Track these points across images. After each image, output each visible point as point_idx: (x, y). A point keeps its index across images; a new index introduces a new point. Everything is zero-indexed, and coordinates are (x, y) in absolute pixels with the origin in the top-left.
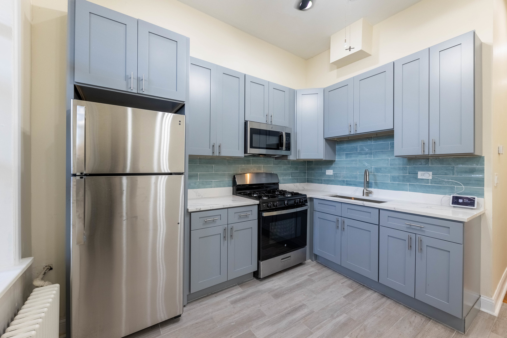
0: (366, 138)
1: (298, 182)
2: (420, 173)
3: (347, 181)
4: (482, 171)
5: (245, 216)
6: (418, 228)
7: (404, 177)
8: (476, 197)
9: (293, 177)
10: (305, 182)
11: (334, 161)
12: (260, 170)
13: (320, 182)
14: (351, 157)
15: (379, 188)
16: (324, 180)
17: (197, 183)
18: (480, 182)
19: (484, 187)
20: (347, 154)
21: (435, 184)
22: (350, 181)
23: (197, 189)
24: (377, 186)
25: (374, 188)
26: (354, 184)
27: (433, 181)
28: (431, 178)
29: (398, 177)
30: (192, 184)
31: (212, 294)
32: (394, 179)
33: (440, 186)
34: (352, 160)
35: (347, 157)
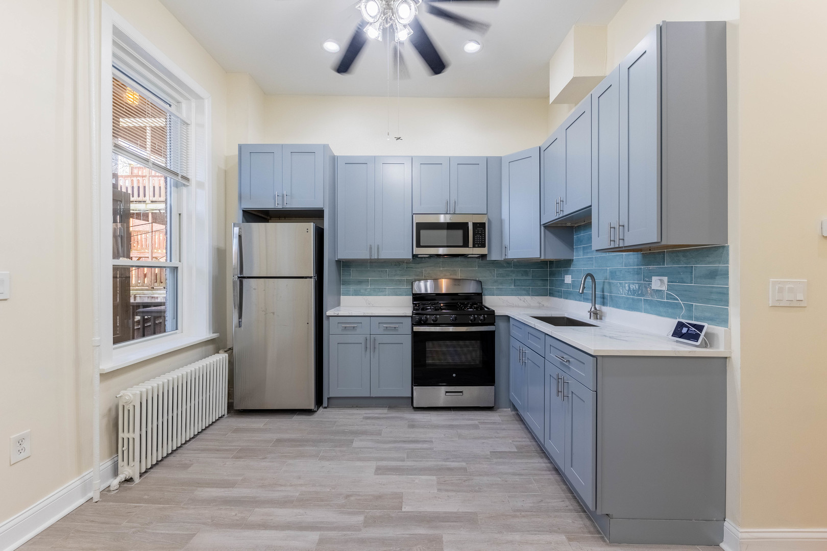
1: (529, 295)
2: (655, 280)
4: (725, 274)
5: (394, 328)
8: (706, 325)
9: (518, 286)
10: (547, 296)
11: (572, 260)
12: (456, 275)
13: (560, 294)
14: (587, 253)
16: (564, 292)
17: (368, 290)
18: (723, 297)
19: (728, 306)
20: (583, 249)
21: (671, 299)
23: (367, 297)
24: (612, 302)
25: (609, 305)
28: (665, 288)
30: (362, 291)
31: (357, 407)
34: (589, 258)
35: (583, 254)
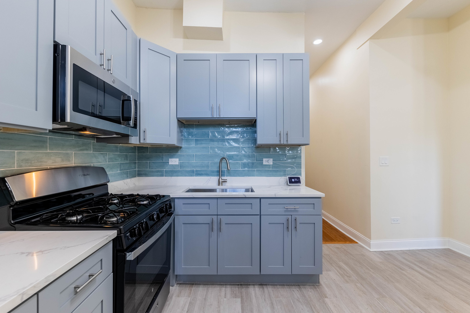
0: (218, 124)
1: (128, 178)
2: (264, 160)
3: (197, 171)
6: (293, 209)
7: (253, 164)
8: (300, 177)
9: (122, 170)
10: (136, 176)
11: (181, 148)
13: (161, 174)
14: (201, 143)
15: (231, 176)
16: (166, 172)
18: (299, 166)
19: (301, 169)
20: (196, 140)
21: (275, 168)
22: (201, 170)
24: (230, 173)
25: (227, 176)
26: (205, 174)
27: (274, 166)
28: (272, 164)
29: (248, 164)
32: (244, 165)
33: (278, 170)
34: (203, 147)
35: (196, 144)
